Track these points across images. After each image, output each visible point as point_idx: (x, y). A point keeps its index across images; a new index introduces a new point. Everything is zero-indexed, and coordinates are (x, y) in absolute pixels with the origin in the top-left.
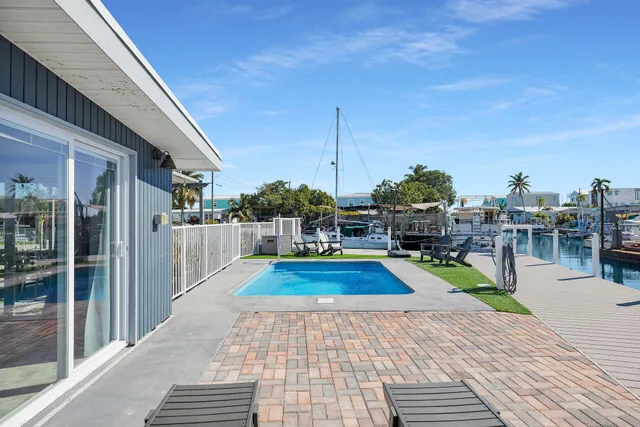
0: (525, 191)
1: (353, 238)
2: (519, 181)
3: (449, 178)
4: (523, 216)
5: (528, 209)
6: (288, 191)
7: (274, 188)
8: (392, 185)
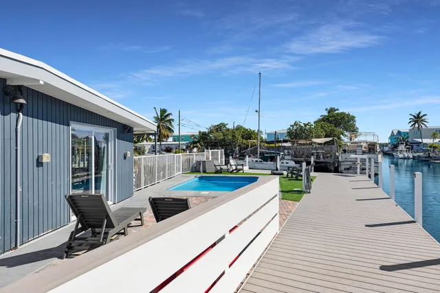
0: (423, 126)
1: (269, 163)
2: (418, 119)
3: (353, 118)
4: (421, 146)
5: (425, 141)
6: (228, 130)
7: (219, 128)
8: (302, 125)
